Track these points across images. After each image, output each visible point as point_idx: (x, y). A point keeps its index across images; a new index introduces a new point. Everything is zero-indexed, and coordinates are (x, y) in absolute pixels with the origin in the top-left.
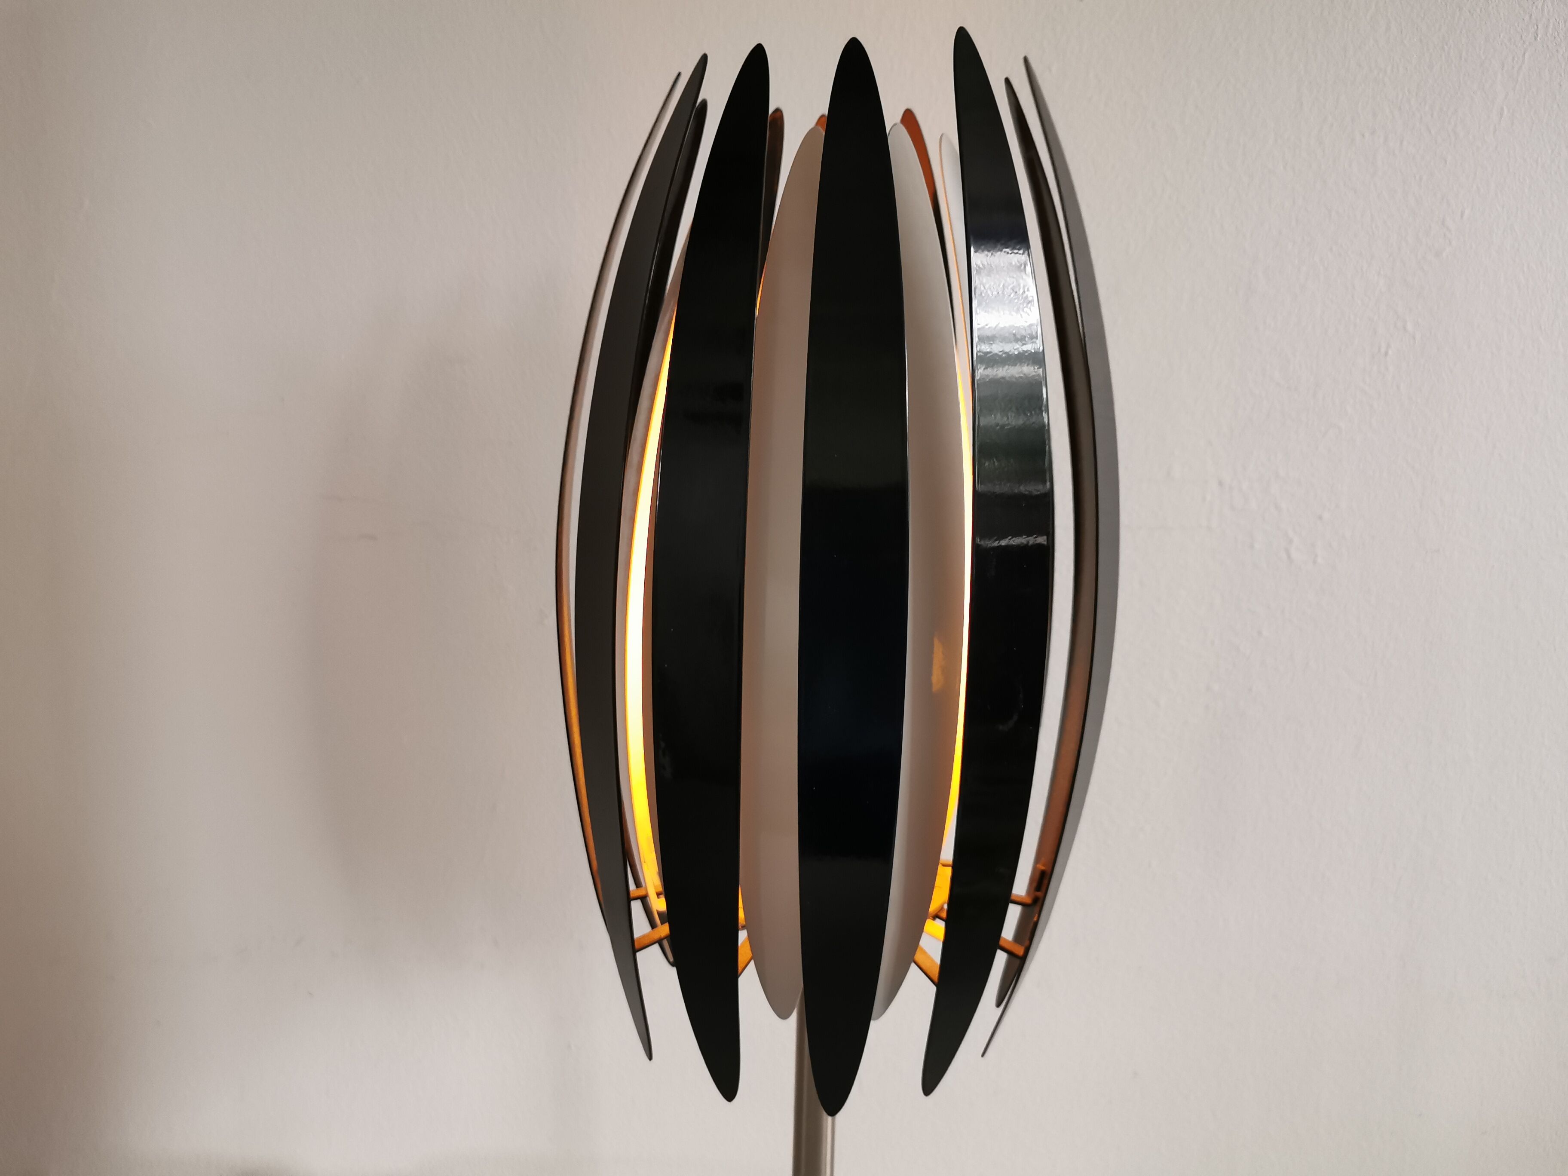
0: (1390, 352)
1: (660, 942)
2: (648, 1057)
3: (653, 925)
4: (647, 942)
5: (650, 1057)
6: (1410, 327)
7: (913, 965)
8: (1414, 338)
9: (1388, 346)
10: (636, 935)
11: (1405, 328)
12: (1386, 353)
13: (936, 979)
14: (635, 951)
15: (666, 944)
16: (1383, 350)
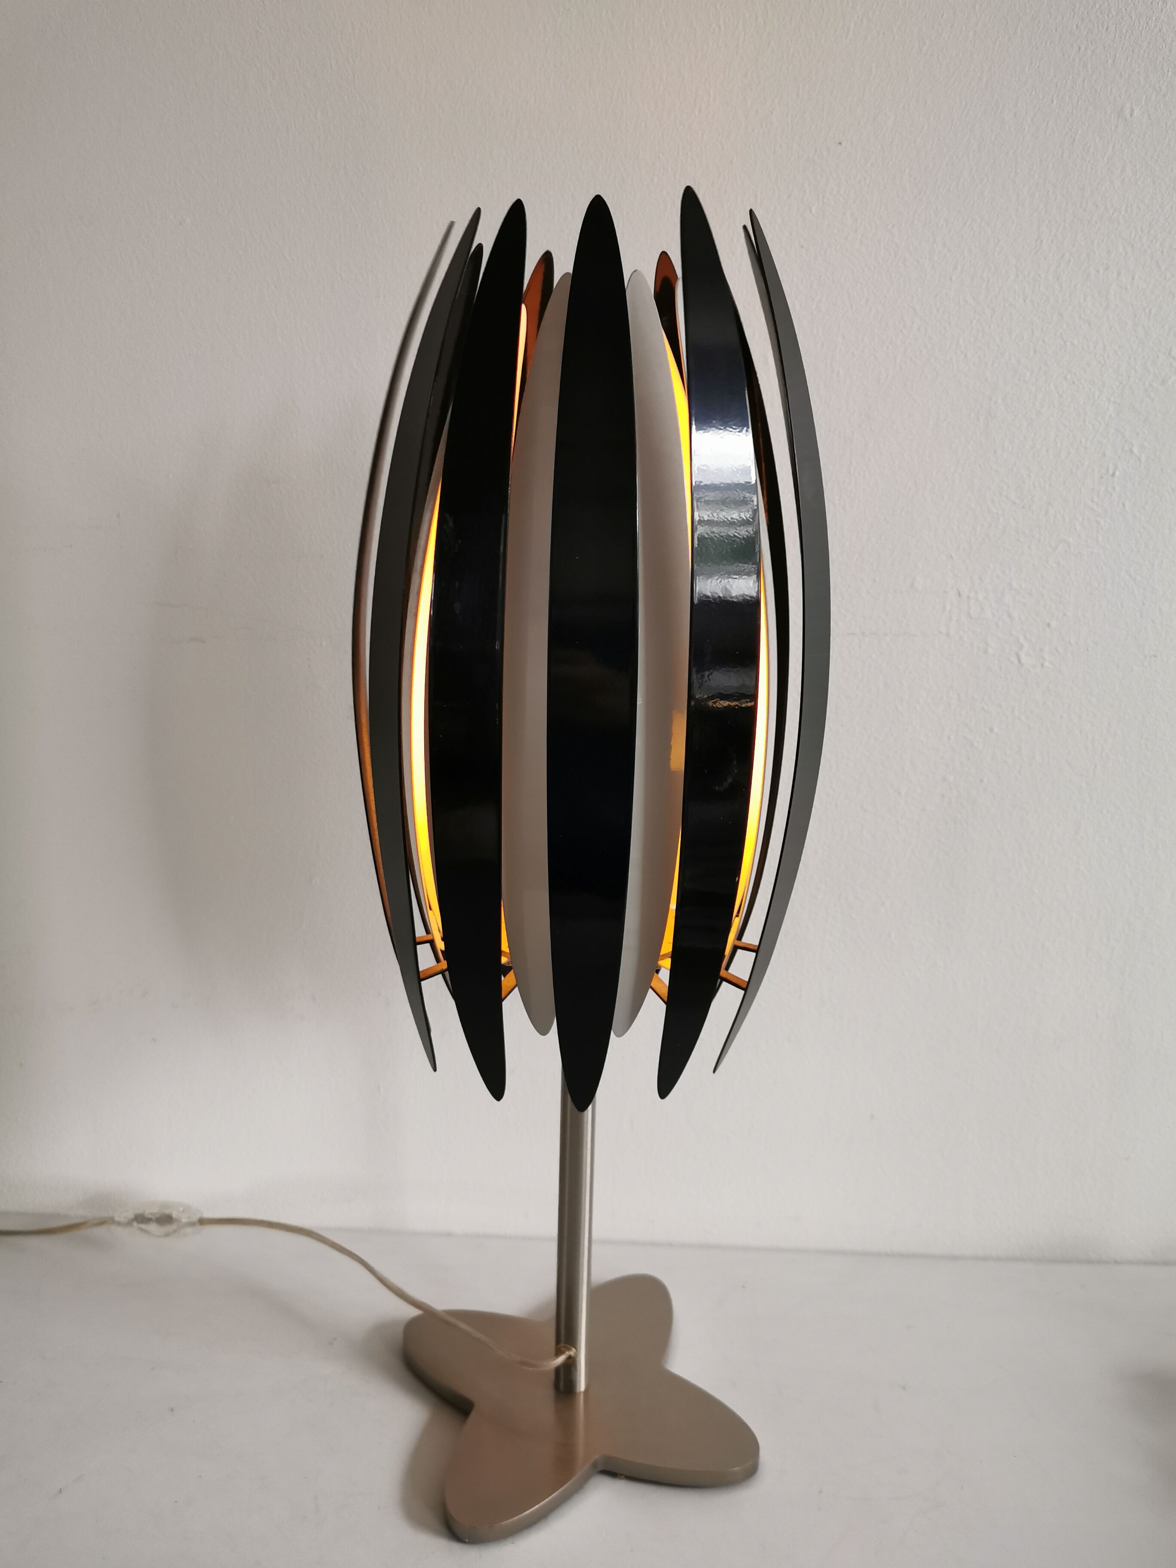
0: (1117, 473)
1: (442, 972)
2: (432, 1068)
3: (438, 960)
4: (431, 973)
5: (435, 1069)
6: (1136, 450)
7: (650, 990)
8: (1140, 460)
9: (1116, 468)
10: (421, 969)
11: (1132, 452)
12: (1114, 474)
13: (666, 1000)
14: (420, 980)
15: (447, 973)
16: (1111, 472)
